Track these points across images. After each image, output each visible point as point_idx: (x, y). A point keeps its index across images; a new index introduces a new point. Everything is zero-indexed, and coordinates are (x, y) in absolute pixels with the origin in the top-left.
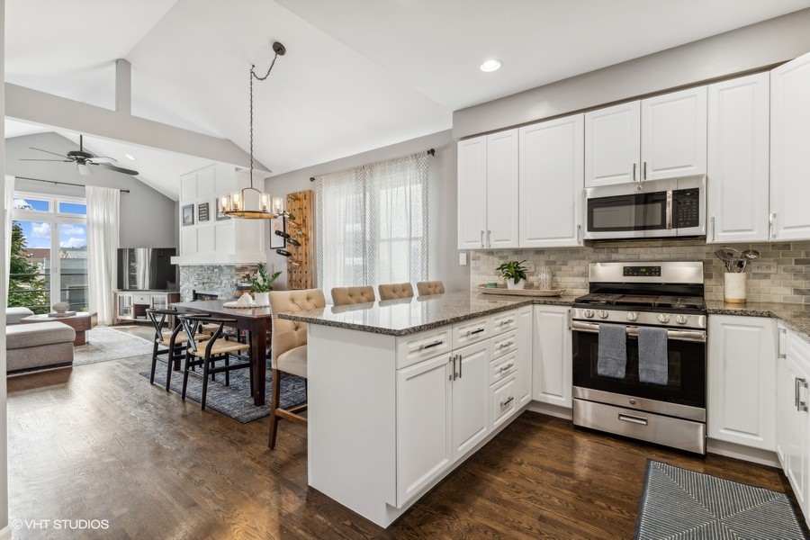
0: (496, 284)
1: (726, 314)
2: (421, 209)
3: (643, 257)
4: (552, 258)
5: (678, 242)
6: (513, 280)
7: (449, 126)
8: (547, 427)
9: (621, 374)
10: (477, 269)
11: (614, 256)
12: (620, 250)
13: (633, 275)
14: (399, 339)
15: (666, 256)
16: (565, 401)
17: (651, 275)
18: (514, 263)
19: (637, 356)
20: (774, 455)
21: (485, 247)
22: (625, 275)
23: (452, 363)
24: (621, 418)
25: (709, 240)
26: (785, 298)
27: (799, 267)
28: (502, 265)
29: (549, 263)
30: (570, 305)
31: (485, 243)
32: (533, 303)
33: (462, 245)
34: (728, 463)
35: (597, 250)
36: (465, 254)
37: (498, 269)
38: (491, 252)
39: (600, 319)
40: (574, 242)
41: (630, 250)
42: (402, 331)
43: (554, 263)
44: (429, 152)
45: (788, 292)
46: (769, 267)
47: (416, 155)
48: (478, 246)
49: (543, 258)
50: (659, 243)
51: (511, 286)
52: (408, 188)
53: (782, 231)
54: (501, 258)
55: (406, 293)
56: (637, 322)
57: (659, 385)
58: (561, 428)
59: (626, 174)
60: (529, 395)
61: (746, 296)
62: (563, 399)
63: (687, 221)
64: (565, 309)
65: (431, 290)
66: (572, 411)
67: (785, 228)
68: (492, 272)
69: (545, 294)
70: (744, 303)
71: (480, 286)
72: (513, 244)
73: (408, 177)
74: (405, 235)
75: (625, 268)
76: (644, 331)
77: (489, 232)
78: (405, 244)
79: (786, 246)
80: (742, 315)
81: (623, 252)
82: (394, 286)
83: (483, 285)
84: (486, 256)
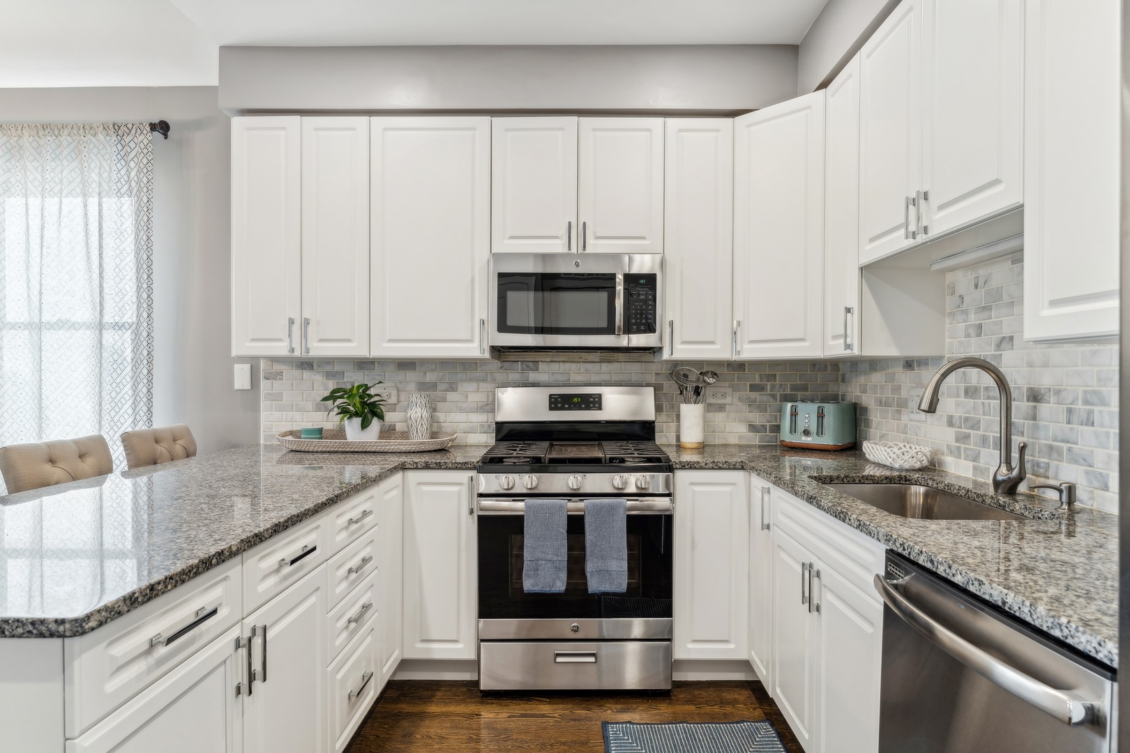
0: (320, 431)
1: (695, 468)
2: (130, 259)
3: (575, 378)
4: (430, 377)
5: (621, 356)
6: (357, 421)
7: (211, 78)
8: (433, 709)
9: (560, 586)
10: (276, 397)
11: (533, 376)
12: (541, 366)
13: (563, 408)
14: (75, 643)
15: (606, 377)
16: (463, 650)
17: (588, 408)
18: (359, 387)
19: (583, 548)
20: (746, 665)
21: (297, 353)
22: (551, 409)
23: (243, 652)
24: (559, 659)
25: (666, 355)
26: (740, 438)
27: (754, 395)
28: (334, 392)
29: (423, 387)
30: (474, 468)
31: (296, 345)
32: (403, 467)
33: (241, 346)
34: (697, 692)
35: (506, 364)
36: (247, 367)
37: (325, 399)
38: (307, 364)
39: (525, 491)
40: (475, 349)
41: (555, 367)
42: (88, 617)
43: (434, 386)
44: (153, 127)
45: (742, 429)
46: (724, 395)
47: (116, 127)
48: (281, 349)
49: (412, 376)
50: (596, 356)
51: (353, 432)
52: (93, 202)
53: (746, 346)
54: (329, 375)
55: (89, 463)
56: (582, 491)
57: (614, 594)
58: (459, 702)
59: (557, 237)
60: (397, 652)
61: (705, 437)
62: (460, 646)
63: (641, 324)
64: (464, 476)
65: (161, 449)
66: (476, 664)
67: (751, 342)
68: (310, 405)
69: (423, 448)
70: (702, 448)
71: (285, 434)
72: (356, 349)
73: (94, 176)
74: (85, 314)
75: (551, 396)
76: (594, 505)
77: (307, 322)
78: (86, 338)
79: (740, 366)
80: (713, 469)
81: (547, 370)
82: (51, 446)
83: (291, 433)
84: (297, 373)
